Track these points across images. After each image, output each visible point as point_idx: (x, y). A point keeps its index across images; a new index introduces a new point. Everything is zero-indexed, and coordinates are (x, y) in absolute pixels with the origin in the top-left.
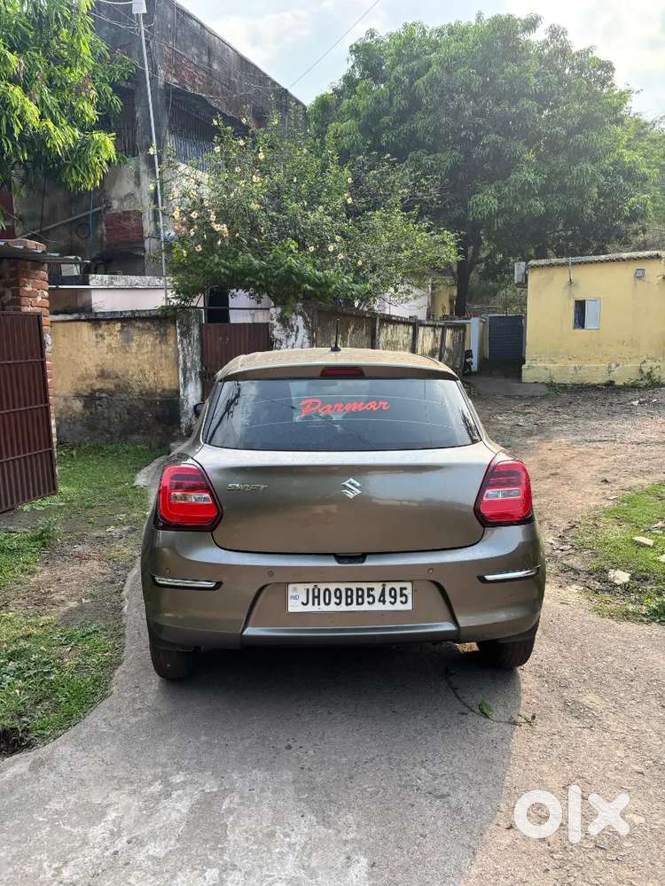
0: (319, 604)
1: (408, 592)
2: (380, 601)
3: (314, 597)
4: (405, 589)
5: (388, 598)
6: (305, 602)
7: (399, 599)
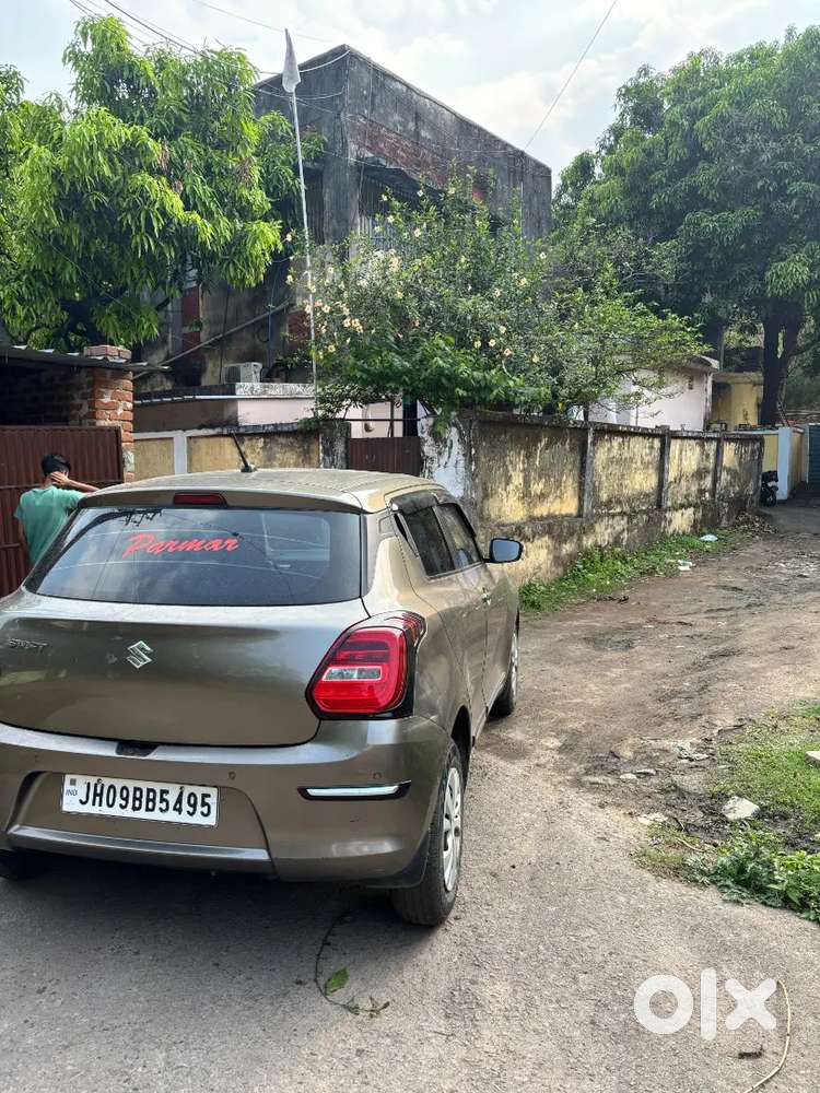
0: (100, 805)
1: (213, 801)
2: (175, 809)
3: (95, 795)
4: (209, 796)
5: (186, 807)
6: (84, 800)
7: (199, 808)
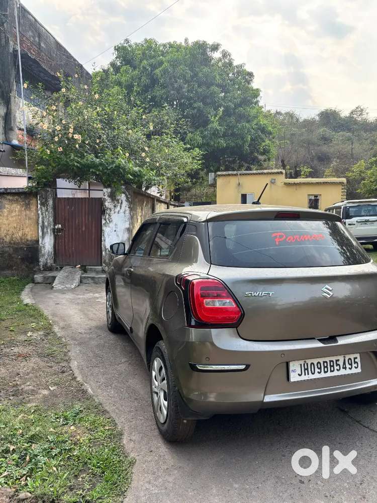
0: (308, 374)
1: (358, 360)
2: (343, 368)
3: (305, 370)
4: (356, 358)
5: (348, 366)
6: (300, 373)
7: (354, 365)
